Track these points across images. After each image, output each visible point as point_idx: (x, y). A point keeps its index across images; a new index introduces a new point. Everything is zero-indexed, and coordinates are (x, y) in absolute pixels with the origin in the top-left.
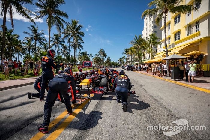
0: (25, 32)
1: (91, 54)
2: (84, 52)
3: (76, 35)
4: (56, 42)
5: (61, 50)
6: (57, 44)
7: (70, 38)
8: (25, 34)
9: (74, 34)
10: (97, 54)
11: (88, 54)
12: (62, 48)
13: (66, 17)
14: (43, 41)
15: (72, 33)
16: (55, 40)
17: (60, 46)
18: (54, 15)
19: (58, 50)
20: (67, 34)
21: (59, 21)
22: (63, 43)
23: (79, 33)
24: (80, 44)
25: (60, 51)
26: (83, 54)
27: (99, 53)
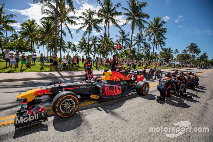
0: (116, 36)
1: (176, 50)
2: (167, 48)
3: (157, 32)
4: (138, 41)
5: (143, 47)
6: (139, 43)
7: (151, 36)
8: (116, 37)
9: (155, 31)
10: (185, 50)
11: (172, 51)
12: (143, 46)
13: (147, 18)
14: (128, 41)
15: (154, 31)
16: (138, 39)
17: (142, 44)
18: (137, 19)
19: (139, 48)
20: (148, 32)
21: (141, 23)
22: (144, 41)
23: (160, 30)
24: (163, 40)
25: (141, 48)
26: (166, 50)
27: (188, 49)
